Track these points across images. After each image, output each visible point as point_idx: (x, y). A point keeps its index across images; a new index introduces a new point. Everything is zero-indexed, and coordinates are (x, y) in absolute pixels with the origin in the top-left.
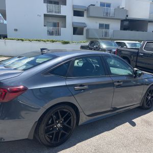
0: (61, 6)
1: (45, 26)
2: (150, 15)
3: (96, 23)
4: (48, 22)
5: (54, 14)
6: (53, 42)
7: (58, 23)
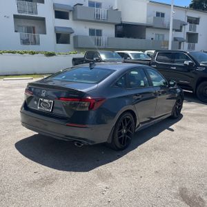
0: (38, 4)
1: (16, 31)
2: (147, 19)
3: (86, 28)
4: (19, 26)
5: (28, 15)
6: (33, 53)
7: (34, 28)
